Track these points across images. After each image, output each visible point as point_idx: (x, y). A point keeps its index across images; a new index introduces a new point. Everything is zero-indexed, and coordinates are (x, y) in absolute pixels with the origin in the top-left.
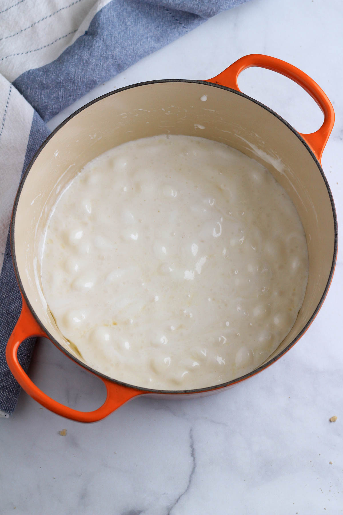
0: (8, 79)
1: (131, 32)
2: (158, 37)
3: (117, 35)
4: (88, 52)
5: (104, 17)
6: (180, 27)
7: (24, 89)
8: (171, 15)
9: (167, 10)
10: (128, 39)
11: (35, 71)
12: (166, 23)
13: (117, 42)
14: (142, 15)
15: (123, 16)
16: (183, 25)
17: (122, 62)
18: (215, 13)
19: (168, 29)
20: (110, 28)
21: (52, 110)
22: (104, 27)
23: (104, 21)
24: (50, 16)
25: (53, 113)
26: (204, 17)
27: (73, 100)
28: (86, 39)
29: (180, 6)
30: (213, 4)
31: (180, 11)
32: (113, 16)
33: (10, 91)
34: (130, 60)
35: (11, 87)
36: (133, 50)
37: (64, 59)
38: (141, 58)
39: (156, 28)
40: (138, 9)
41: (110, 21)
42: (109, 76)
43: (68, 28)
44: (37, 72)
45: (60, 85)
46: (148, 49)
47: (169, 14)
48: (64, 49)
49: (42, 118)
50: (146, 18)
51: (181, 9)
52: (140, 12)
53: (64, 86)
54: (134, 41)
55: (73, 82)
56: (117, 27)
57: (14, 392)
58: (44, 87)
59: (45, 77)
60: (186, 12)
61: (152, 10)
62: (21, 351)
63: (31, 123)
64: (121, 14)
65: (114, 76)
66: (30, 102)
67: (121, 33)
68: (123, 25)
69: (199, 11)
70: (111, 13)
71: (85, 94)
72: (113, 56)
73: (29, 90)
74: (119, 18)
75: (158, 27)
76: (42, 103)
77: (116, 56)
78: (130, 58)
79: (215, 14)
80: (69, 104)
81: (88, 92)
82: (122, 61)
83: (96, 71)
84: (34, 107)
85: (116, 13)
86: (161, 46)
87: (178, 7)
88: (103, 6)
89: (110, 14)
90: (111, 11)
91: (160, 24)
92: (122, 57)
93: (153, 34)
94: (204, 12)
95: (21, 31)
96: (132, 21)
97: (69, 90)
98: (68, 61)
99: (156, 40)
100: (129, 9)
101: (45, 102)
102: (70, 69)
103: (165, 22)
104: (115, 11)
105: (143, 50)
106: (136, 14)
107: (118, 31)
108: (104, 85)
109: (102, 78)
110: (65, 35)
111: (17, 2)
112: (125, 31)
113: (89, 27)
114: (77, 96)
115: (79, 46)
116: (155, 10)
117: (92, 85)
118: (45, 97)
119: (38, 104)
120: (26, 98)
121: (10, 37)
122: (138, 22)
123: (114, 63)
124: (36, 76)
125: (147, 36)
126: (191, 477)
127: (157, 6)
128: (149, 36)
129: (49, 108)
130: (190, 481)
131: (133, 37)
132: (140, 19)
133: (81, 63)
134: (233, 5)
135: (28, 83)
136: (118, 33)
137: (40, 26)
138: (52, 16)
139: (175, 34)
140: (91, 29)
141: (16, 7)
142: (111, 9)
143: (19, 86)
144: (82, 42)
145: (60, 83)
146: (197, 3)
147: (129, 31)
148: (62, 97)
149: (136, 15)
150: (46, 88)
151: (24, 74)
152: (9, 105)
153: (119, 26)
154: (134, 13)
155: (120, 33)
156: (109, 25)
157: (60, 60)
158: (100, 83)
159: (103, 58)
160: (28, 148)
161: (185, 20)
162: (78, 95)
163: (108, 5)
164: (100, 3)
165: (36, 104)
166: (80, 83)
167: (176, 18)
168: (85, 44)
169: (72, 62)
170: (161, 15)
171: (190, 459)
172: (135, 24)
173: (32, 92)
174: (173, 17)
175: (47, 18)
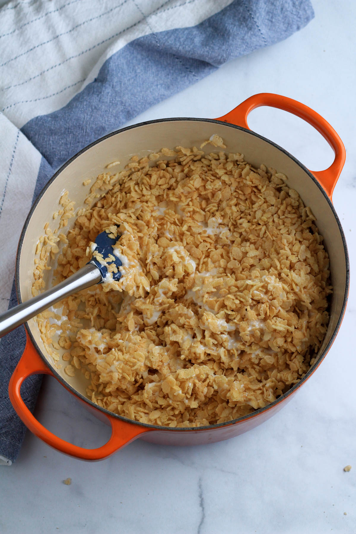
0: (16, 125)
1: (141, 80)
2: (168, 85)
4: (97, 98)
5: (114, 65)
6: (190, 75)
7: (32, 135)
8: (181, 63)
9: (178, 58)
10: (138, 86)
11: (43, 117)
12: (176, 71)
13: (126, 89)
14: (152, 63)
15: (132, 63)
16: (193, 73)
17: (131, 108)
19: (178, 77)
20: (119, 75)
21: (60, 156)
22: (113, 74)
23: (114, 68)
24: (60, 64)
25: (61, 160)
26: (215, 65)
28: (95, 86)
29: (191, 53)
30: (223, 50)
31: (190, 58)
32: (123, 63)
33: (18, 137)
34: (139, 107)
35: (19, 133)
36: (143, 97)
37: (73, 105)
38: (151, 106)
39: (166, 75)
40: (148, 57)
41: (120, 68)
42: (118, 123)
43: (77, 76)
44: (46, 118)
45: (68, 131)
46: (158, 96)
47: (179, 62)
48: (73, 96)
49: (50, 165)
50: (156, 66)
51: (191, 57)
52: (150, 60)
53: (72, 132)
54: (143, 88)
55: (82, 128)
56: (127, 74)
57: (17, 439)
58: (52, 132)
59: (53, 122)
60: (197, 60)
61: (162, 59)
63: (38, 167)
64: (131, 61)
65: (123, 123)
66: (38, 148)
68: (133, 72)
69: (210, 58)
72: (122, 102)
73: (37, 137)
74: (128, 66)
75: (168, 75)
76: (50, 149)
77: (126, 102)
78: (139, 105)
79: (226, 61)
83: (105, 118)
84: (42, 153)
85: (126, 60)
86: (172, 93)
87: (188, 54)
88: (113, 54)
89: (119, 62)
90: (121, 59)
91: (170, 72)
92: (132, 104)
93: (163, 82)
94: (214, 59)
95: (30, 79)
96: (142, 68)
97: (78, 136)
98: (76, 107)
99: (166, 88)
100: (139, 57)
101: (53, 148)
102: (79, 115)
105: (153, 97)
107: (128, 78)
109: (111, 125)
110: (74, 84)
111: (26, 51)
113: (99, 75)
115: (88, 92)
116: (165, 58)
117: (101, 131)
118: (53, 143)
119: (46, 151)
120: (34, 144)
121: (19, 85)
122: (148, 69)
123: (123, 110)
124: (44, 122)
125: (157, 84)
126: (200, 527)
127: (167, 54)
128: (159, 83)
129: (57, 154)
130: (199, 532)
131: (143, 84)
132: (150, 67)
133: (90, 109)
134: (243, 52)
135: (36, 129)
136: (128, 80)
137: (50, 76)
138: (62, 65)
139: (185, 82)
140: (101, 76)
141: (26, 55)
142: (121, 57)
143: (27, 132)
144: (91, 89)
145: (69, 128)
146: (208, 49)
147: (138, 79)
148: (71, 143)
149: (145, 63)
150: (55, 134)
151: (32, 120)
152: (16, 151)
153: (128, 73)
154: (144, 61)
155: (130, 80)
156: (119, 72)
157: (69, 107)
158: (108, 130)
159: (112, 104)
160: (35, 193)
161: (196, 68)
162: (87, 141)
163: (117, 52)
164: (109, 52)
165: (44, 151)
166: (89, 129)
167: (186, 67)
168: (94, 91)
169: (81, 108)
170: (171, 63)
171: (198, 509)
172: (145, 72)
173: (40, 138)
174: (184, 65)
175: (57, 67)
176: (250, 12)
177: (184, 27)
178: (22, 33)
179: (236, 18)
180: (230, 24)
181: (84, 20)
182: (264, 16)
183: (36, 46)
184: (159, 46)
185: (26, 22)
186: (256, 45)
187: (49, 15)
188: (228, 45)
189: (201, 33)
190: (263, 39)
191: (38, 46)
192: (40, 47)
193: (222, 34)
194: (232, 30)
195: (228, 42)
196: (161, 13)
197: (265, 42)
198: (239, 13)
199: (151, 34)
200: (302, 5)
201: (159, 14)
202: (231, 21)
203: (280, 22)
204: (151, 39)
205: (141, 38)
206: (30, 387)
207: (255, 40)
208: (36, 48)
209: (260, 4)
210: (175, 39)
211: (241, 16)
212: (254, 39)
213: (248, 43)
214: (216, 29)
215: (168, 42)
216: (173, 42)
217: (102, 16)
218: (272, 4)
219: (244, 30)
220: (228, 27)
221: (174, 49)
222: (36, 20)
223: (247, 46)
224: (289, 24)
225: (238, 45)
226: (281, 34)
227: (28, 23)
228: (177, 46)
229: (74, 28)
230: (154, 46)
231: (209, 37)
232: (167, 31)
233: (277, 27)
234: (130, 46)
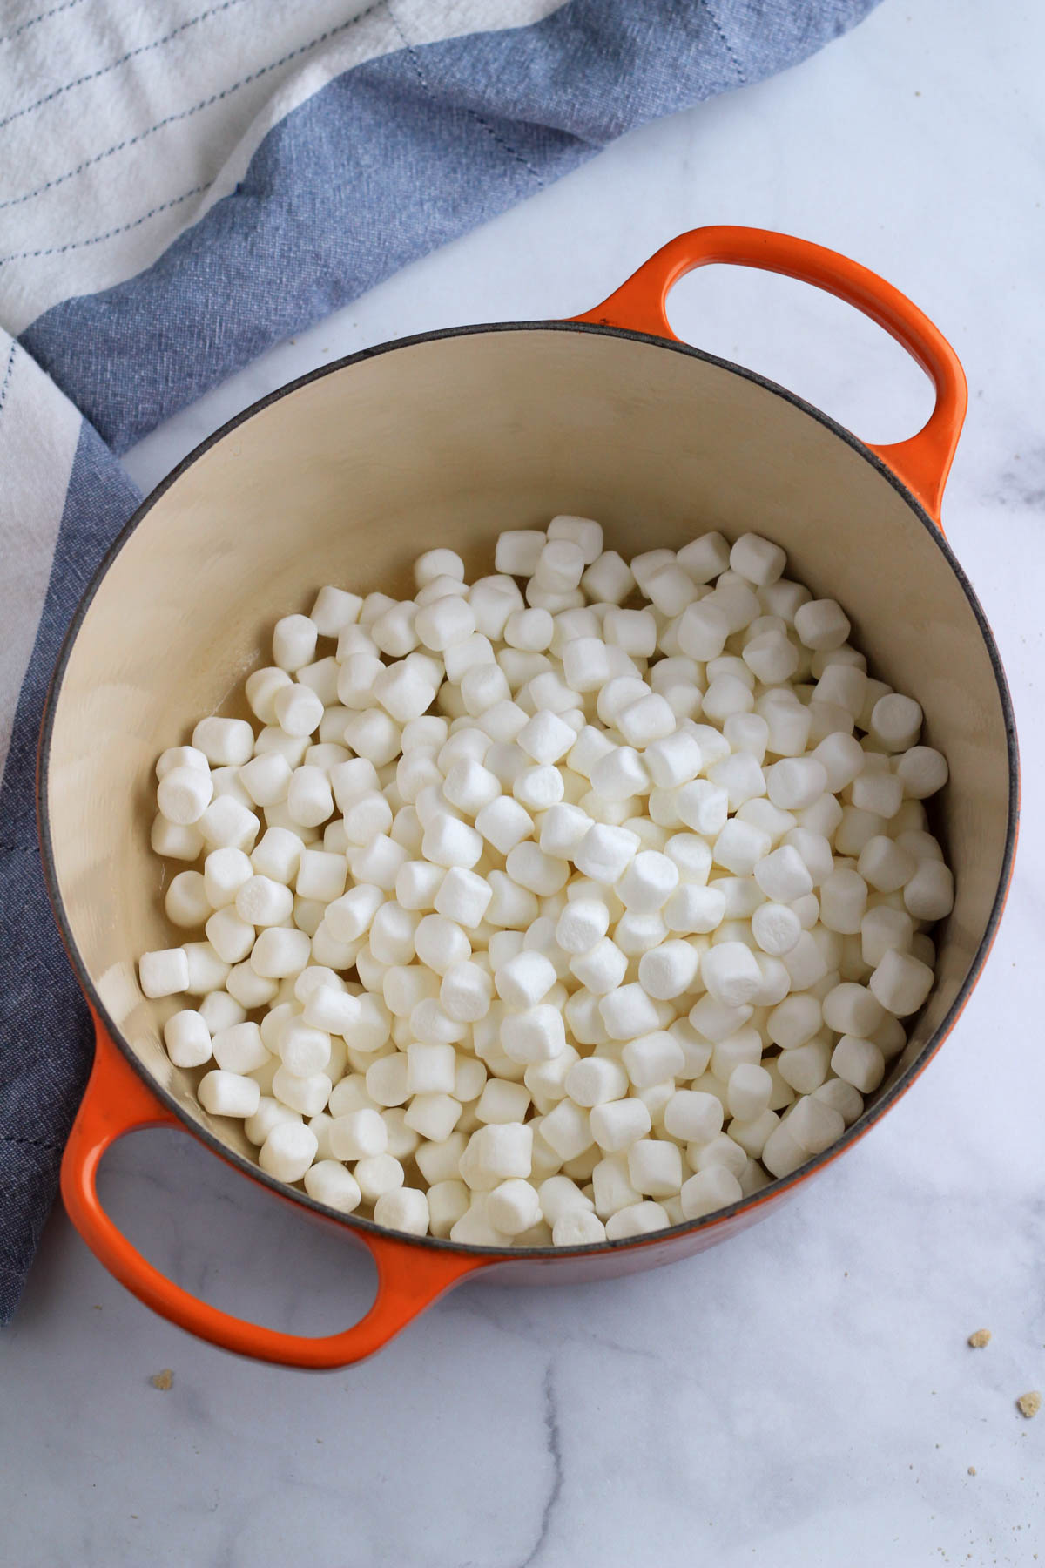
0: (7, 328)
1: (374, 186)
2: (454, 200)
3: (330, 194)
4: (244, 244)
5: (293, 142)
6: (519, 171)
7: (54, 355)
8: (493, 135)
9: (482, 121)
10: (364, 206)
11: (85, 301)
12: (479, 159)
13: (329, 216)
14: (405, 135)
15: (348, 138)
16: (529, 165)
17: (345, 273)
18: (622, 126)
19: (483, 178)
20: (309, 174)
21: (136, 416)
22: (291, 171)
23: (294, 152)
24: (134, 140)
25: (140, 427)
26: (593, 141)
27: (200, 386)
28: (238, 208)
29: (520, 107)
30: (616, 100)
31: (519, 122)
32: (321, 139)
33: (11, 361)
34: (369, 268)
35: (13, 350)
36: (379, 239)
37: (173, 266)
38: (403, 264)
39: (449, 173)
40: (394, 118)
41: (311, 154)
42: (307, 317)
43: (185, 175)
44: (92, 305)
45: (159, 342)
46: (424, 235)
47: (487, 131)
48: (175, 237)
49: (107, 442)
50: (419, 145)
51: (521, 117)
52: (399, 127)
53: (171, 345)
54: (380, 213)
55: (199, 335)
56: (332, 170)
57: (14, 1257)
58: (112, 347)
59: (114, 318)
60: (538, 127)
61: (437, 122)
62: (37, 1135)
63: (72, 454)
64: (343, 132)
65: (321, 316)
66: (70, 394)
67: (342, 187)
68: (348, 164)
69: (576, 122)
71: (236, 371)
72: (317, 255)
73: (67, 359)
74: (336, 145)
76: (107, 397)
77: (328, 256)
78: (369, 262)
79: (623, 130)
80: (188, 401)
81: (245, 363)
82: (347, 269)
83: (267, 302)
84: (82, 409)
85: (328, 129)
86: (464, 227)
87: (511, 109)
88: (290, 111)
89: (309, 133)
90: (314, 126)
91: (460, 163)
92: (346, 260)
93: (438, 192)
94: (590, 125)
95: (46, 185)
96: (377, 152)
97: (187, 357)
98: (183, 271)
99: (447, 210)
100: (368, 118)
101: (115, 395)
102: (189, 295)
103: (474, 156)
104: (325, 125)
105: (409, 239)
106: (387, 132)
107: (335, 182)
108: (292, 343)
109: (286, 323)
110: (177, 198)
111: (35, 101)
112: (354, 182)
113: (248, 172)
114: (212, 376)
115: (217, 226)
116: (444, 122)
117: (256, 342)
118: (115, 380)
119: (95, 400)
120: (60, 382)
121: (14, 203)
122: (395, 155)
123: (321, 277)
124: (87, 315)
125: (421, 198)
126: (547, 1512)
127: (450, 108)
128: (426, 197)
129: (128, 413)
130: (545, 1527)
131: (379, 199)
132: (400, 147)
133: (223, 278)
134: (676, 104)
135: (64, 338)
136: (334, 190)
137: (104, 172)
138: (140, 142)
139: (504, 193)
140: (255, 178)
141: (33, 115)
142: (314, 119)
143: (37, 346)
144: (225, 215)
145: (160, 335)
146: (570, 97)
147: (365, 183)
148: (167, 380)
149: (387, 137)
150: (119, 353)
151: (52, 312)
152: (7, 403)
153: (336, 167)
154: (382, 131)
155: (339, 190)
156: (308, 166)
157: (161, 271)
158: (278, 338)
159: (288, 263)
160: (62, 528)
161: (535, 151)
162: (215, 372)
163: (303, 106)
164: (279, 103)
165: (89, 401)
166: (219, 337)
167: (507, 146)
168: (233, 223)
169: (196, 275)
170: (464, 135)
171: (544, 1459)
172: (384, 164)
173: (78, 364)
174: (501, 141)
175: (125, 147)
177: (499, 28)
178: (20, 49)
180: (635, 21)
181: (206, 7)
183: (64, 86)
184: (425, 87)
185: (33, 15)
186: (714, 83)
188: (630, 83)
189: (551, 46)
190: (732, 66)
191: (68, 88)
192: (75, 89)
193: (611, 49)
194: (644, 39)
195: (631, 75)
197: (739, 72)
199: (401, 51)
202: (637, 11)
203: (782, 13)
204: (402, 66)
205: (372, 62)
206: (52, 1105)
207: (709, 68)
208: (64, 93)
210: (474, 66)
212: (707, 65)
213: (688, 79)
214: (594, 36)
215: (453, 76)
216: (467, 73)
219: (676, 39)
220: (630, 30)
221: (471, 96)
222: (62, 8)
223: (685, 85)
225: (661, 85)
226: (788, 50)
227: (40, 19)
228: (481, 87)
229: (175, 32)
230: (410, 86)
231: (574, 57)
232: (449, 41)
233: (776, 27)
234: (341, 87)
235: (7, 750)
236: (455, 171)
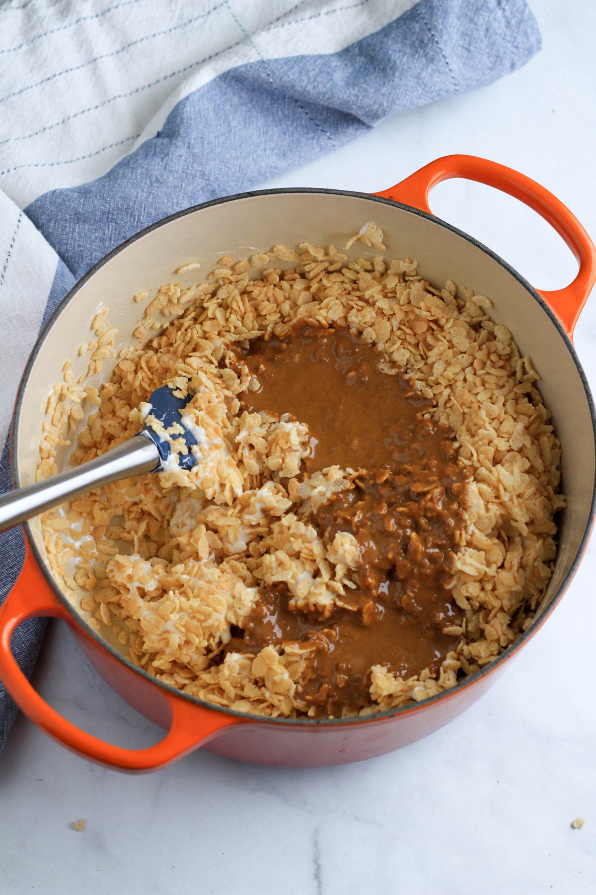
0: (17, 203)
1: (238, 138)
2: (284, 150)
3: (213, 139)
4: (161, 163)
5: (192, 109)
6: (322, 137)
7: (44, 221)
8: (308, 116)
9: (302, 107)
10: (232, 148)
11: (65, 191)
12: (299, 129)
13: (212, 152)
14: (257, 112)
15: (224, 110)
16: (328, 134)
17: (219, 186)
19: (301, 139)
21: (91, 260)
22: (190, 125)
23: (192, 115)
24: (97, 107)
26: (366, 120)
28: (158, 143)
29: (326, 96)
30: (383, 95)
31: (324, 107)
32: (208, 109)
33: (19, 221)
34: (233, 184)
35: (21, 216)
36: (240, 168)
37: (118, 174)
38: (252, 184)
39: (282, 135)
40: (251, 101)
41: (203, 117)
43: (127, 130)
44: (69, 193)
45: (108, 217)
46: (266, 168)
47: (304, 114)
48: (119, 159)
49: (73, 273)
50: (265, 118)
51: (326, 104)
52: (253, 107)
53: (115, 219)
54: (241, 153)
55: (131, 214)
56: (214, 126)
58: (79, 218)
60: (334, 110)
61: (276, 106)
63: (52, 277)
64: (221, 107)
66: (53, 245)
67: (220, 137)
68: (224, 125)
69: (359, 107)
70: (203, 104)
72: (203, 173)
73: (52, 224)
74: (217, 113)
76: (74, 247)
77: (210, 174)
78: (233, 181)
79: (386, 113)
82: (220, 183)
83: (172, 198)
84: (59, 253)
85: (213, 104)
86: (290, 166)
87: (321, 98)
88: (191, 92)
89: (201, 105)
90: (204, 102)
91: (288, 130)
92: (220, 178)
93: (275, 145)
94: (367, 109)
95: (43, 128)
96: (241, 119)
97: (123, 226)
98: (124, 176)
99: (279, 155)
100: (236, 100)
101: (79, 246)
102: (127, 190)
103: (297, 126)
104: (211, 102)
106: (246, 109)
107: (215, 133)
110: (120, 141)
111: (39, 81)
112: (227, 135)
113: (165, 125)
115: (146, 153)
116: (280, 106)
118: (80, 237)
119: (67, 249)
120: (47, 237)
121: (24, 138)
122: (251, 122)
123: (204, 187)
124: (66, 199)
125: (265, 147)
127: (284, 97)
128: (268, 147)
129: (86, 257)
131: (241, 145)
132: (254, 118)
133: (148, 182)
135: (51, 211)
136: (215, 137)
137: (78, 125)
138: (100, 108)
139: (313, 149)
140: (168, 129)
141: (38, 88)
142: (205, 98)
143: (34, 215)
144: (151, 147)
145: (109, 213)
146: (356, 92)
147: (233, 136)
148: (111, 239)
149: (246, 112)
150: (84, 222)
151: (45, 196)
152: (15, 244)
153: (216, 125)
154: (244, 108)
155: (218, 138)
156: (200, 122)
157: (112, 175)
159: (186, 176)
160: (44, 319)
161: (333, 126)
163: (199, 90)
164: (185, 87)
165: (63, 250)
166: (143, 217)
167: (316, 122)
168: (155, 151)
169: (132, 179)
170: (291, 115)
171: (311, 884)
172: (244, 126)
173: (58, 227)
174: (312, 119)
175: (91, 111)
176: (432, 33)
177: (315, 53)
178: (33, 51)
179: (408, 42)
180: (396, 51)
181: (142, 37)
182: (456, 41)
183: (57, 73)
184: (271, 83)
185: (42, 32)
186: (440, 90)
187: (82, 22)
188: (392, 86)
189: (346, 65)
190: (452, 80)
191: (60, 74)
192: (62, 75)
193: (381, 67)
194: (401, 62)
195: (393, 81)
196: (276, 29)
198: (413, 34)
199: (258, 62)
200: (522, 26)
201: (273, 31)
202: (397, 46)
203: (482, 52)
204: (258, 70)
205: (241, 66)
206: (20, 654)
207: (438, 80)
208: (57, 77)
209: (451, 19)
210: (300, 73)
211: (417, 38)
212: (437, 78)
213: (426, 86)
214: (371, 59)
215: (288, 77)
216: (296, 76)
217: (173, 31)
218: (471, 20)
219: (420, 63)
220: (393, 57)
221: (299, 89)
222: (58, 30)
223: (424, 89)
224: (497, 57)
225: (410, 88)
226: (484, 74)
227: (45, 34)
228: (304, 84)
229: (124, 48)
230: (263, 82)
231: (359, 71)
232: (286, 58)
233: (477, 60)
234: (221, 81)
235: (3, 446)
236: (285, 134)
